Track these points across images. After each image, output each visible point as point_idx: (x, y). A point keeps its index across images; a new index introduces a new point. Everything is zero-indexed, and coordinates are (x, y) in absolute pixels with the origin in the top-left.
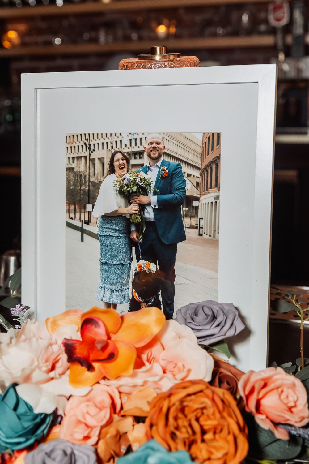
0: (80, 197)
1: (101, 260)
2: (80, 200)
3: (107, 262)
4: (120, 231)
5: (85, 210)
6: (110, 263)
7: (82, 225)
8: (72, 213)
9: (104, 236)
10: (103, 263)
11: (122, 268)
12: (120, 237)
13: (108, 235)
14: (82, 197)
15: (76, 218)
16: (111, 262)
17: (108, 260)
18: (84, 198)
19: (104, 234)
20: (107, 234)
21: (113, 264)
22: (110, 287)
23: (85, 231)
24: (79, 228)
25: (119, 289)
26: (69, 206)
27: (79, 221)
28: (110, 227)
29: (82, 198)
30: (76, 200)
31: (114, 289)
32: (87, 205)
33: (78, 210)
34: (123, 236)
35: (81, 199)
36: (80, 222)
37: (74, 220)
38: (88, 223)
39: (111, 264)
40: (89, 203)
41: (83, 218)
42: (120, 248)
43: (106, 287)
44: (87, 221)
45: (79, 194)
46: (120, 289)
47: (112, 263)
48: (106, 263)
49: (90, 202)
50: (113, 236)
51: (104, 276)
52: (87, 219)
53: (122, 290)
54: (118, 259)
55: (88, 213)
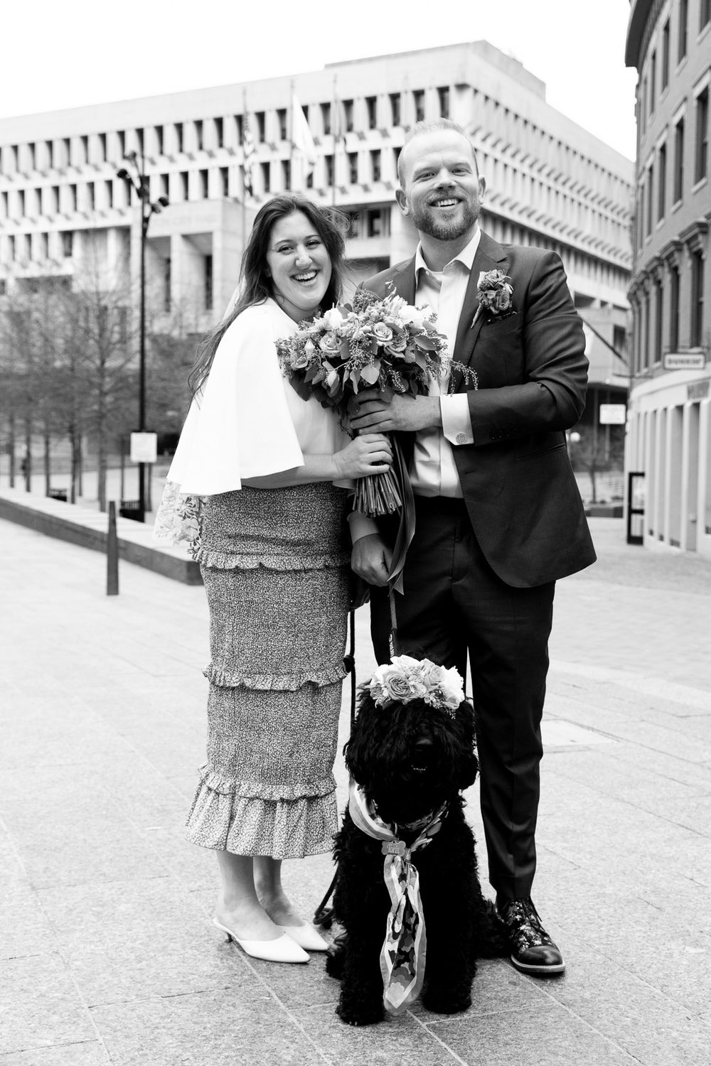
0: (102, 404)
1: (211, 676)
2: (101, 416)
3: (248, 683)
4: (308, 543)
5: (123, 460)
6: (259, 687)
7: (113, 523)
8: (60, 471)
9: (237, 571)
10: (221, 689)
11: (315, 703)
12: (306, 571)
13: (255, 565)
14: (112, 403)
15: (80, 494)
16: (263, 684)
17: (249, 674)
18: (117, 409)
19: (233, 563)
20: (250, 563)
21: (275, 691)
22: (257, 788)
23: (125, 549)
24: (95, 538)
25: (298, 794)
26: (47, 443)
27: (97, 505)
28: (265, 533)
29: (109, 407)
30: (84, 415)
31: (276, 797)
32: (136, 439)
33: (89, 459)
34: (320, 564)
35: (104, 411)
36: (102, 510)
37: (73, 502)
38: (137, 512)
39: (266, 691)
40: (142, 428)
41: (113, 494)
42: (306, 621)
43: (242, 791)
44: (136, 506)
45: (96, 392)
46: (304, 797)
47: (267, 687)
48: (242, 688)
49: (148, 422)
50: (277, 572)
51: (229, 746)
52: (132, 495)
53: (312, 800)
54: (295, 670)
55: (136, 472)
